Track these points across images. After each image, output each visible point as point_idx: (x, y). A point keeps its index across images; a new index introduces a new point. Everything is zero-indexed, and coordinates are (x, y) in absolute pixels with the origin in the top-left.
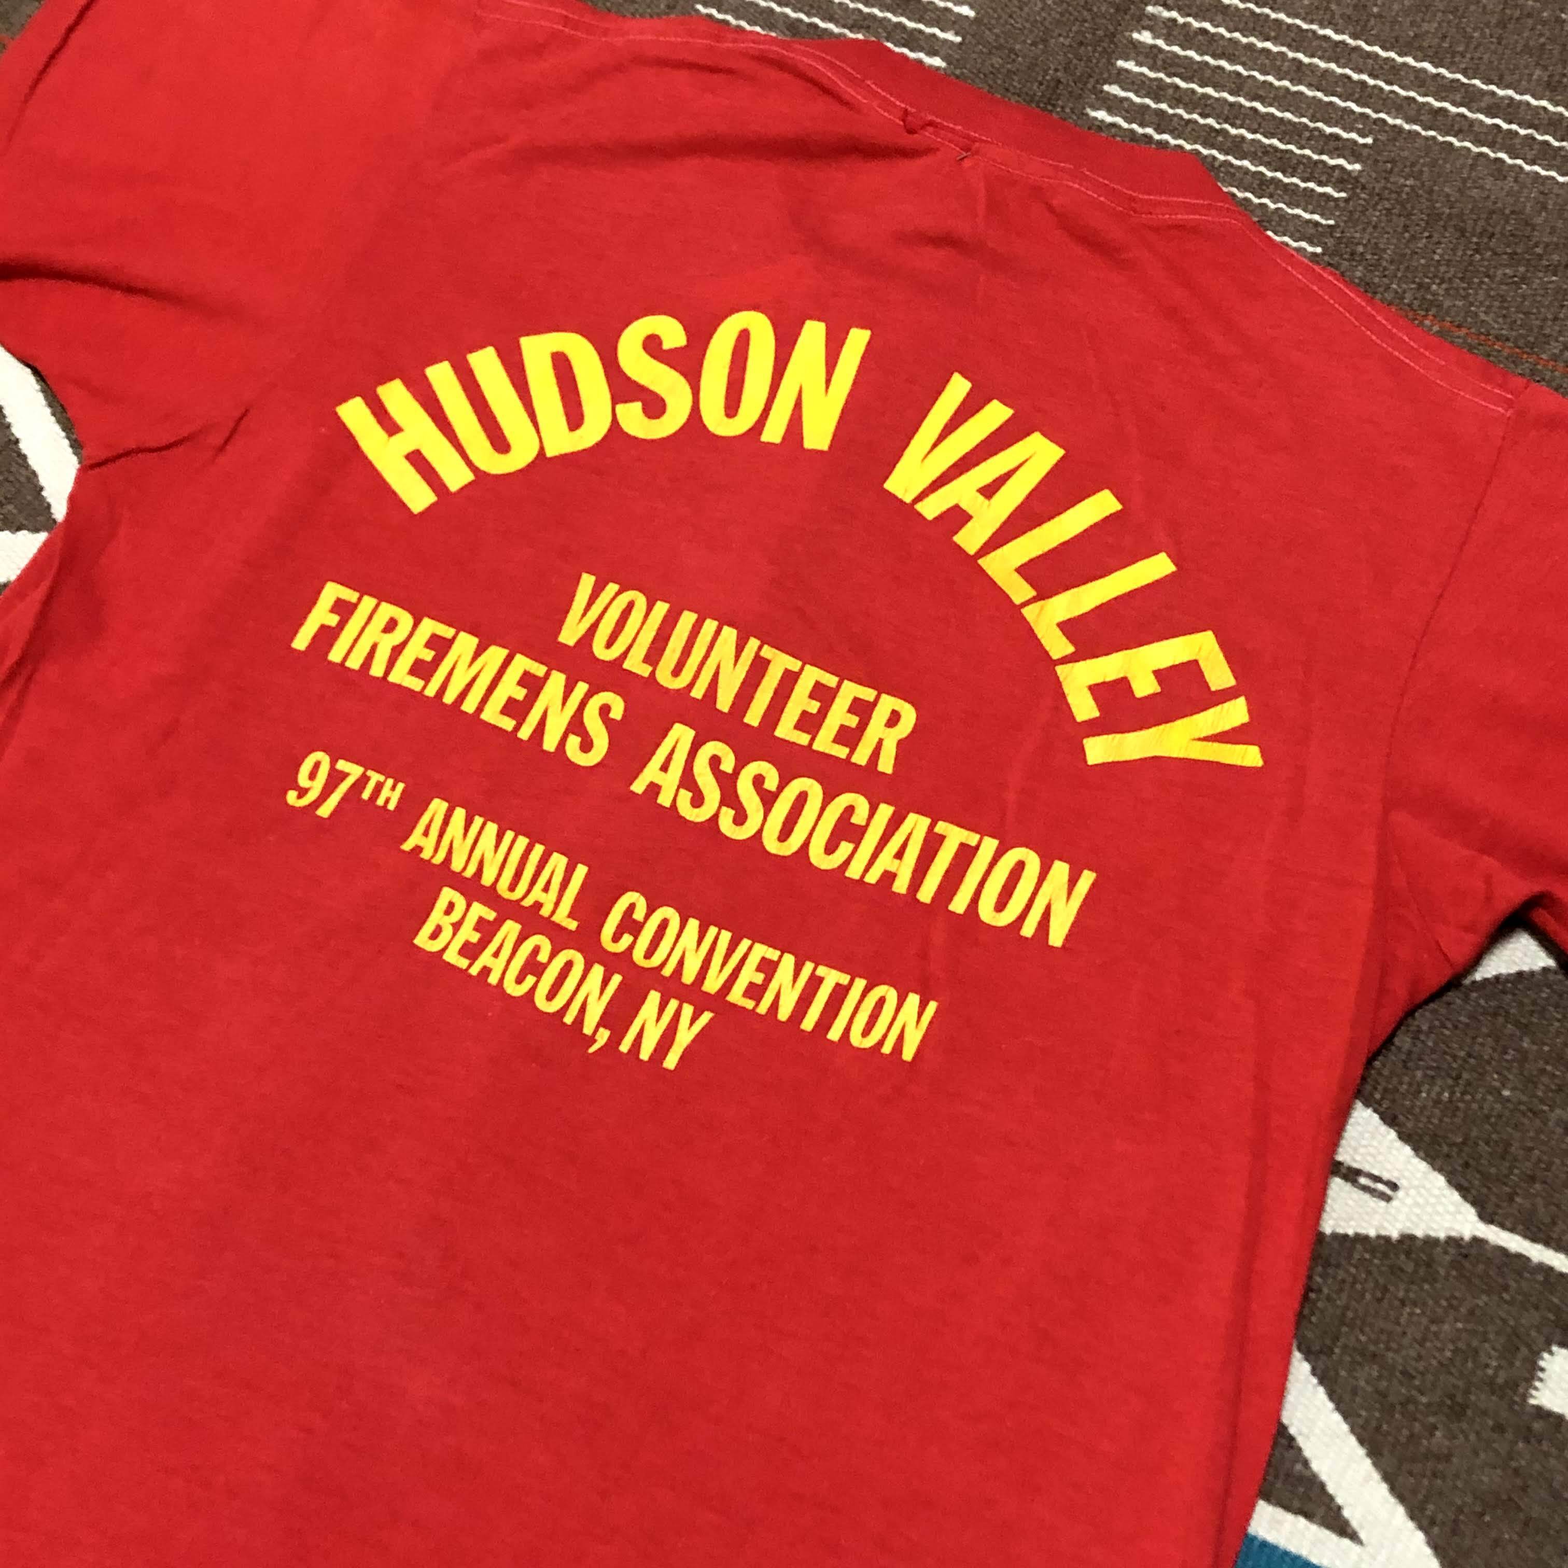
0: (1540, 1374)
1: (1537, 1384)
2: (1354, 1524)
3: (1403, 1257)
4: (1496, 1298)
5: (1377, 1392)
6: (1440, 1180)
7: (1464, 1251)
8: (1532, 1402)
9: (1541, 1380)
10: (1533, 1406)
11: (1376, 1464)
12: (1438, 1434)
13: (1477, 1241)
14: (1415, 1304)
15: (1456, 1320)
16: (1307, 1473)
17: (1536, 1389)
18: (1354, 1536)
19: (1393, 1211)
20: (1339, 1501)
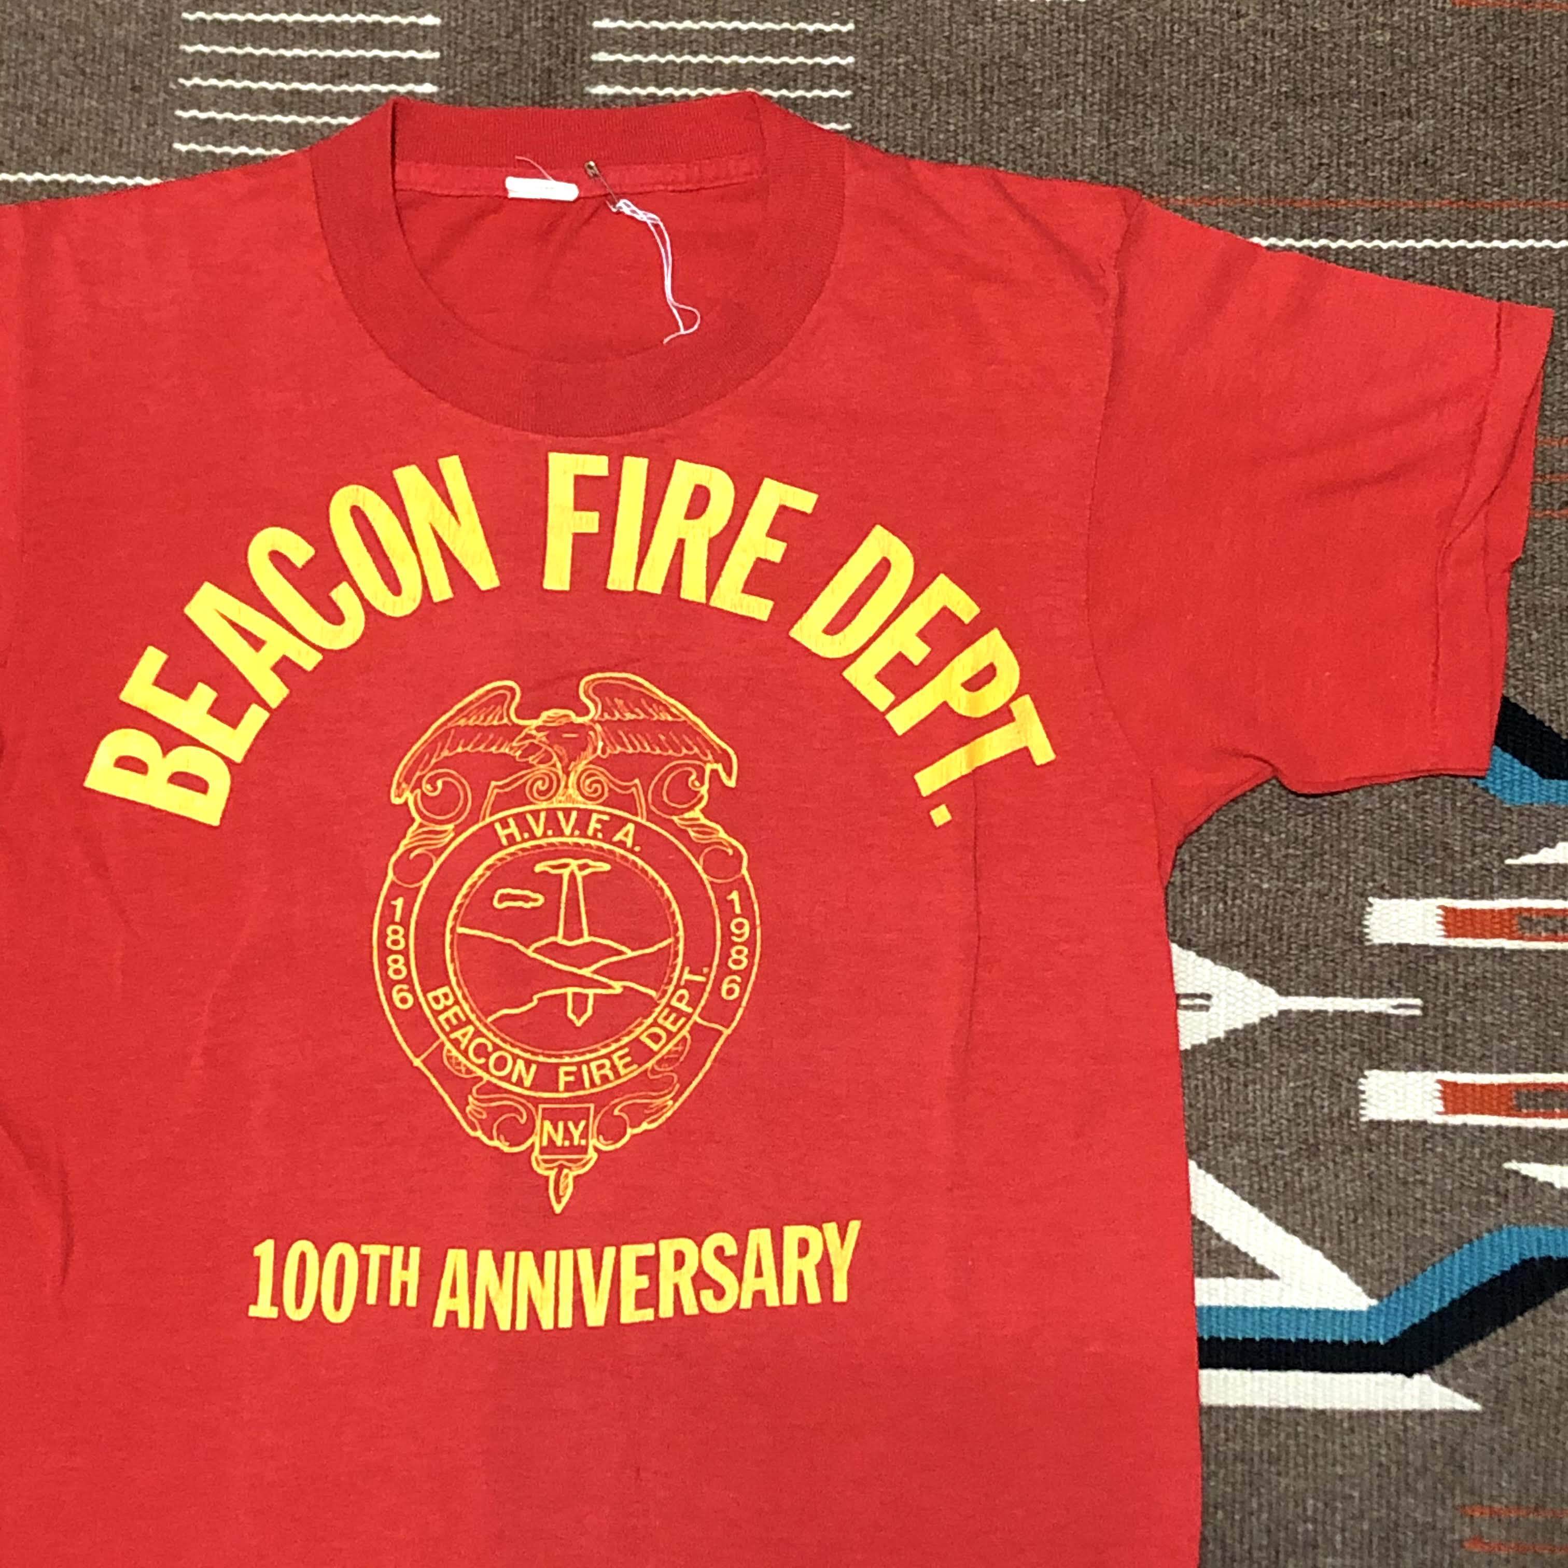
0: (1363, 1096)
1: (1362, 1104)
2: (1269, 1266)
3: (1233, 1050)
4: (1311, 1052)
5: (1250, 1161)
6: (1239, 976)
7: (1276, 1026)
8: (1363, 1119)
9: (1364, 1100)
10: (1366, 1123)
11: (1269, 1216)
12: (1305, 1173)
13: (1284, 1013)
14: (1254, 1082)
15: (1289, 1082)
16: (1222, 1244)
17: (1363, 1108)
18: (1272, 1276)
19: (1214, 1017)
20: (1252, 1255)
